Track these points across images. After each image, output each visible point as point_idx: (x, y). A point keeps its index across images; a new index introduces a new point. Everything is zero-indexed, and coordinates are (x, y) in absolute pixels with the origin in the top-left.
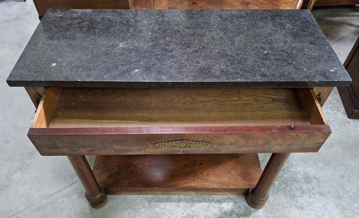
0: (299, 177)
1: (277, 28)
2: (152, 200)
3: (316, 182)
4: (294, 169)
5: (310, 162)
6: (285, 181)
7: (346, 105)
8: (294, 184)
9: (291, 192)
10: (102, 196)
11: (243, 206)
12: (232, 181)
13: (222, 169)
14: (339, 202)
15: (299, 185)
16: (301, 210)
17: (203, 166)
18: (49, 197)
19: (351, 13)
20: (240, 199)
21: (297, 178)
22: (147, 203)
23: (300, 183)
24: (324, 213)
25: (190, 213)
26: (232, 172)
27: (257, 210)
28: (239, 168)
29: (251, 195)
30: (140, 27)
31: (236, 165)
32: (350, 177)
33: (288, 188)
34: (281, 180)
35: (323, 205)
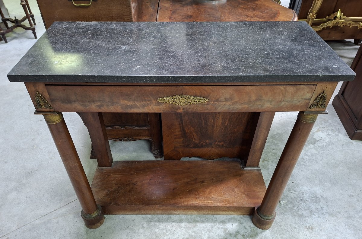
0: (306, 196)
1: (276, 35)
2: (152, 220)
3: (324, 202)
4: (300, 189)
5: (316, 182)
6: (291, 200)
7: (347, 126)
8: (301, 203)
9: (299, 212)
10: (98, 215)
11: (249, 226)
12: (236, 199)
13: (225, 187)
14: (350, 222)
15: (306, 204)
16: (311, 231)
17: (205, 183)
18: (43, 217)
19: (343, 47)
20: (245, 219)
21: (304, 197)
22: (146, 223)
23: (307, 203)
24: (336, 234)
25: (193, 234)
26: (236, 190)
27: (264, 231)
28: (242, 187)
29: (256, 213)
30: (142, 34)
31: (239, 183)
32: (359, 197)
33: (295, 208)
34: (287, 200)
35: (334, 226)
